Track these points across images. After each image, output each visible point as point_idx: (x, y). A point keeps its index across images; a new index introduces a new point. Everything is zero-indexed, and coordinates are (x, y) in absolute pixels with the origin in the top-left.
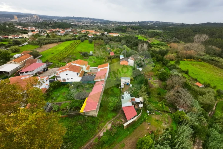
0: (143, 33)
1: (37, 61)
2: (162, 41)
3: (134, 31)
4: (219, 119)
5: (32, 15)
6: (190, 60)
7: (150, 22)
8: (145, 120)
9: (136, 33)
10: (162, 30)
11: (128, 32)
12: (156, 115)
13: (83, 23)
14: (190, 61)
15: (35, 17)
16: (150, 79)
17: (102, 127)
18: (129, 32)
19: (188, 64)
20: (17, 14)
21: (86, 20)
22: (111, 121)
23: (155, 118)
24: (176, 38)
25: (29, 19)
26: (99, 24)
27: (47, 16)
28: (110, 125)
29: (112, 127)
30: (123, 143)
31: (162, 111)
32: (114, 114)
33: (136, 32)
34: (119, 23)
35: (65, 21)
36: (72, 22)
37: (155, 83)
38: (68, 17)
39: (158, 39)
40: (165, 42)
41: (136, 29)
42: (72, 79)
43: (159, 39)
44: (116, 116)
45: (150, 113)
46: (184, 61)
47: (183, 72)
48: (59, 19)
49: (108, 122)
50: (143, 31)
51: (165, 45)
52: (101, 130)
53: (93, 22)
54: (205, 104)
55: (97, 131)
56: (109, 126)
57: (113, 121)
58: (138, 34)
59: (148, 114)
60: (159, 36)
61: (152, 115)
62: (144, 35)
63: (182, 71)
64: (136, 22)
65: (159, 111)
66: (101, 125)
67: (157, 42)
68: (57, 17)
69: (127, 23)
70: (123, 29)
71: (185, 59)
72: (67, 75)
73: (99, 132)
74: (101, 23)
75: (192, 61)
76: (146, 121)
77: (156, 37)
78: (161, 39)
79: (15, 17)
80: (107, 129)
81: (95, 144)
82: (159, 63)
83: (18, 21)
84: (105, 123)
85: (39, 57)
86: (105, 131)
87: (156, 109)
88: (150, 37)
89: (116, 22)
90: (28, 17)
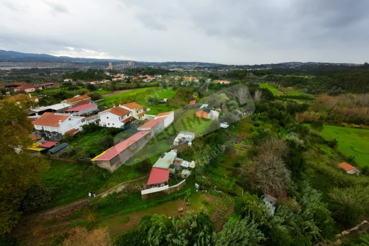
0: (273, 81)
1: (91, 103)
2: (307, 93)
3: (258, 77)
4: (364, 242)
5: (127, 62)
6: (357, 126)
7: (295, 63)
8: (183, 197)
9: (260, 80)
10: (314, 75)
11: (247, 79)
12: (211, 195)
13: (184, 69)
14: (356, 128)
15: (130, 64)
16: (236, 143)
17: (112, 186)
18: (249, 78)
19: (349, 133)
20: (113, 61)
21: (189, 66)
22: (127, 183)
23: (205, 198)
24: (338, 87)
25: (124, 67)
26: (206, 69)
27: (143, 62)
28: (123, 187)
29: (124, 190)
30: (128, 217)
31: (225, 192)
32: (137, 175)
33: (261, 78)
34: (237, 66)
35: (163, 67)
36: (171, 69)
37: (242, 149)
38: (168, 62)
39: (299, 90)
40: (314, 94)
41: (263, 74)
42: (113, 124)
43: (302, 90)
44: (139, 177)
45: (200, 189)
46: (343, 126)
47: (326, 143)
48: (156, 66)
49: (122, 183)
50: (274, 76)
51: (312, 99)
52: (107, 190)
53: (199, 67)
54: (340, 204)
55: (102, 189)
56: (120, 188)
57: (130, 183)
58: (264, 81)
59: (197, 189)
60: (303, 83)
61: (203, 193)
62: (274, 84)
63: (322, 141)
64: (268, 65)
65: (220, 190)
66: (111, 183)
67: (297, 93)
68: (155, 63)
69: (251, 66)
70: (240, 74)
71: (346, 124)
72: (108, 118)
73: (102, 192)
74: (209, 68)
75: (363, 129)
76: (186, 198)
77: (297, 85)
78: (306, 90)
79: (110, 64)
80: (116, 191)
81: (88, 205)
82: (272, 122)
83: (112, 69)
84: (118, 182)
85: (99, 100)
86: (111, 193)
87: (216, 187)
88: (286, 86)
89: (233, 66)
90: (123, 64)
